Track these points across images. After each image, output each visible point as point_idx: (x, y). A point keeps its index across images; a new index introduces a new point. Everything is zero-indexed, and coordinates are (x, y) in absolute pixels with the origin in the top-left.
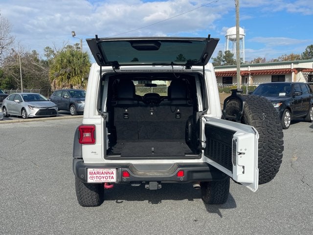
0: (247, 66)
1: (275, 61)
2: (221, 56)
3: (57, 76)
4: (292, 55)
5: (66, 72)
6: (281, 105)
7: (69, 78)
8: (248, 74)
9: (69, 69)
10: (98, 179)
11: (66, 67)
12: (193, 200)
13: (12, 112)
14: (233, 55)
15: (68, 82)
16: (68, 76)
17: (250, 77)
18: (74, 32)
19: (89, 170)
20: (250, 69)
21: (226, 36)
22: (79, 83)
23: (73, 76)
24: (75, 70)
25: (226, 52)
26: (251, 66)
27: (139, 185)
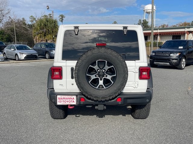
0: (157, 29)
1: (174, 26)
2: (140, 23)
3: (38, 34)
4: (185, 23)
5: (43, 32)
6: (180, 54)
7: (45, 35)
8: (158, 34)
9: (45, 30)
10: (64, 103)
11: (43, 29)
12: (125, 116)
13: (10, 56)
14: (148, 23)
15: (45, 38)
16: (44, 35)
17: (159, 36)
18: (48, 6)
19: (58, 96)
20: (159, 31)
21: (144, 10)
22: (51, 39)
23: (47, 35)
24: (49, 30)
25: (143, 21)
26: (160, 29)
27: (91, 107)
